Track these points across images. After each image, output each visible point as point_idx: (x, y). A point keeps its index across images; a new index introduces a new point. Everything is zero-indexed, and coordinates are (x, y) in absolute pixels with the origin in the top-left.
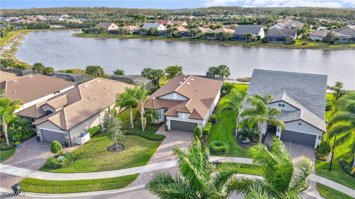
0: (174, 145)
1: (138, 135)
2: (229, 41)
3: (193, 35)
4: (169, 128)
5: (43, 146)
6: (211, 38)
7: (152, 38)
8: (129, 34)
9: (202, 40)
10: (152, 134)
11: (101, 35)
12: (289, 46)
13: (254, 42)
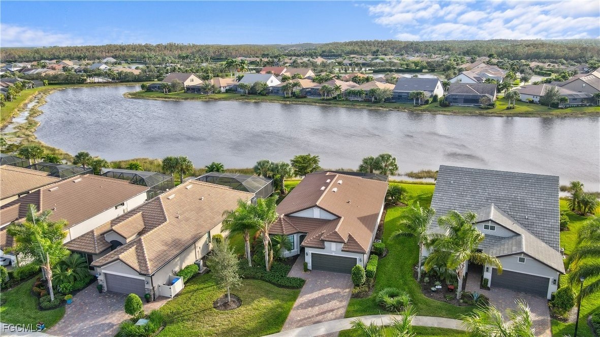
0: (320, 295)
1: (261, 279)
2: (386, 104)
3: (326, 94)
4: (310, 266)
5: (108, 301)
6: (356, 99)
7: (259, 99)
8: (220, 92)
9: (342, 103)
10: (282, 276)
11: (172, 95)
12: (485, 111)
13: (428, 105)
